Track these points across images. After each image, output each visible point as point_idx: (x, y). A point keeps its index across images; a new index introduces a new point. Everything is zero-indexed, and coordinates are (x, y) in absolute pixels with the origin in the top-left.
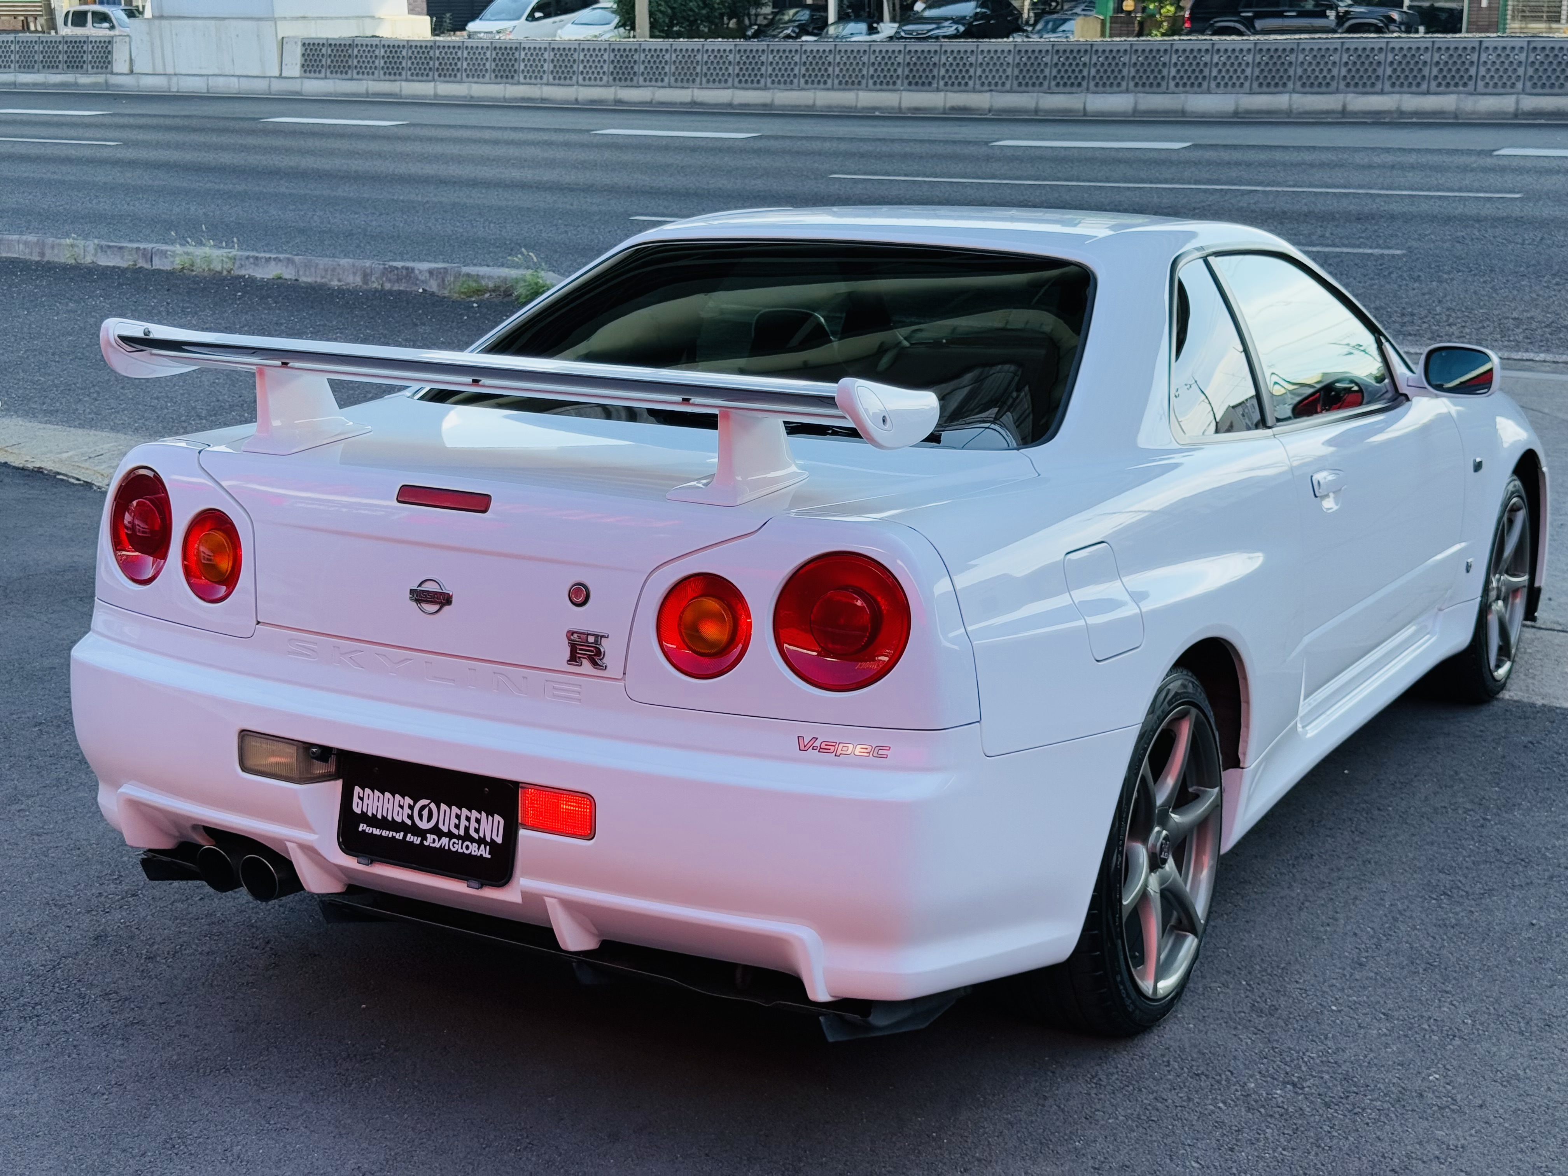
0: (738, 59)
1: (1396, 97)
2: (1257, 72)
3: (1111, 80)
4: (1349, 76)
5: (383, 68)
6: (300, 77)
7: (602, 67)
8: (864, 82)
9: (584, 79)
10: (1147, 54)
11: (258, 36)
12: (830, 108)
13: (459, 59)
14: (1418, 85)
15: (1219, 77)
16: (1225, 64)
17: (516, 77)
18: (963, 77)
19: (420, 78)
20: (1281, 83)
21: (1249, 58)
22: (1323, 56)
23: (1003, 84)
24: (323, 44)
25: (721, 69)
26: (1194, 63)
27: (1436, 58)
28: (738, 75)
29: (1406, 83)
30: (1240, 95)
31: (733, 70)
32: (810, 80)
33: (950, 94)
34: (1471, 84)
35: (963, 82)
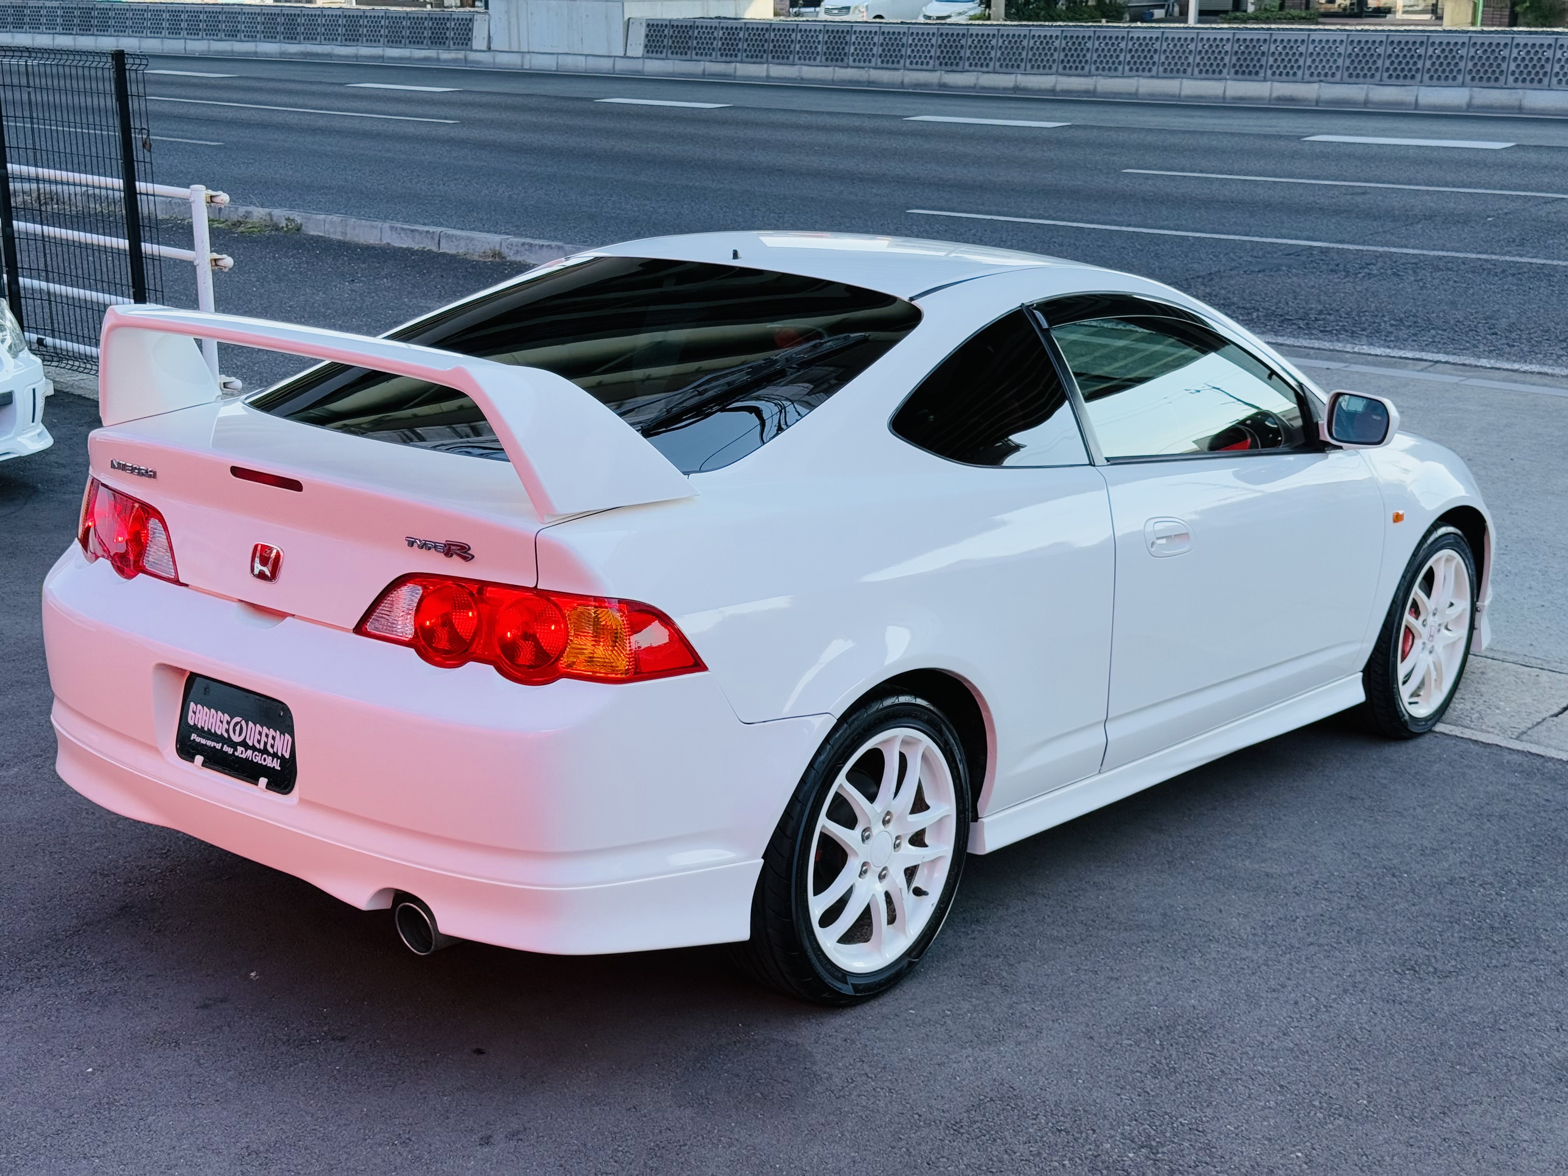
0: (1063, 45)
3: (1447, 74)
5: (720, 49)
6: (643, 57)
8: (1189, 70)
9: (911, 63)
10: (1486, 47)
11: (606, 17)
12: (1152, 95)
13: (792, 41)
17: (846, 60)
18: (1292, 67)
19: (754, 60)
23: (1333, 75)
24: (666, 25)
25: (1046, 54)
26: (1536, 58)
28: (1063, 61)
31: (1058, 56)
32: (1134, 68)
35: (1291, 72)
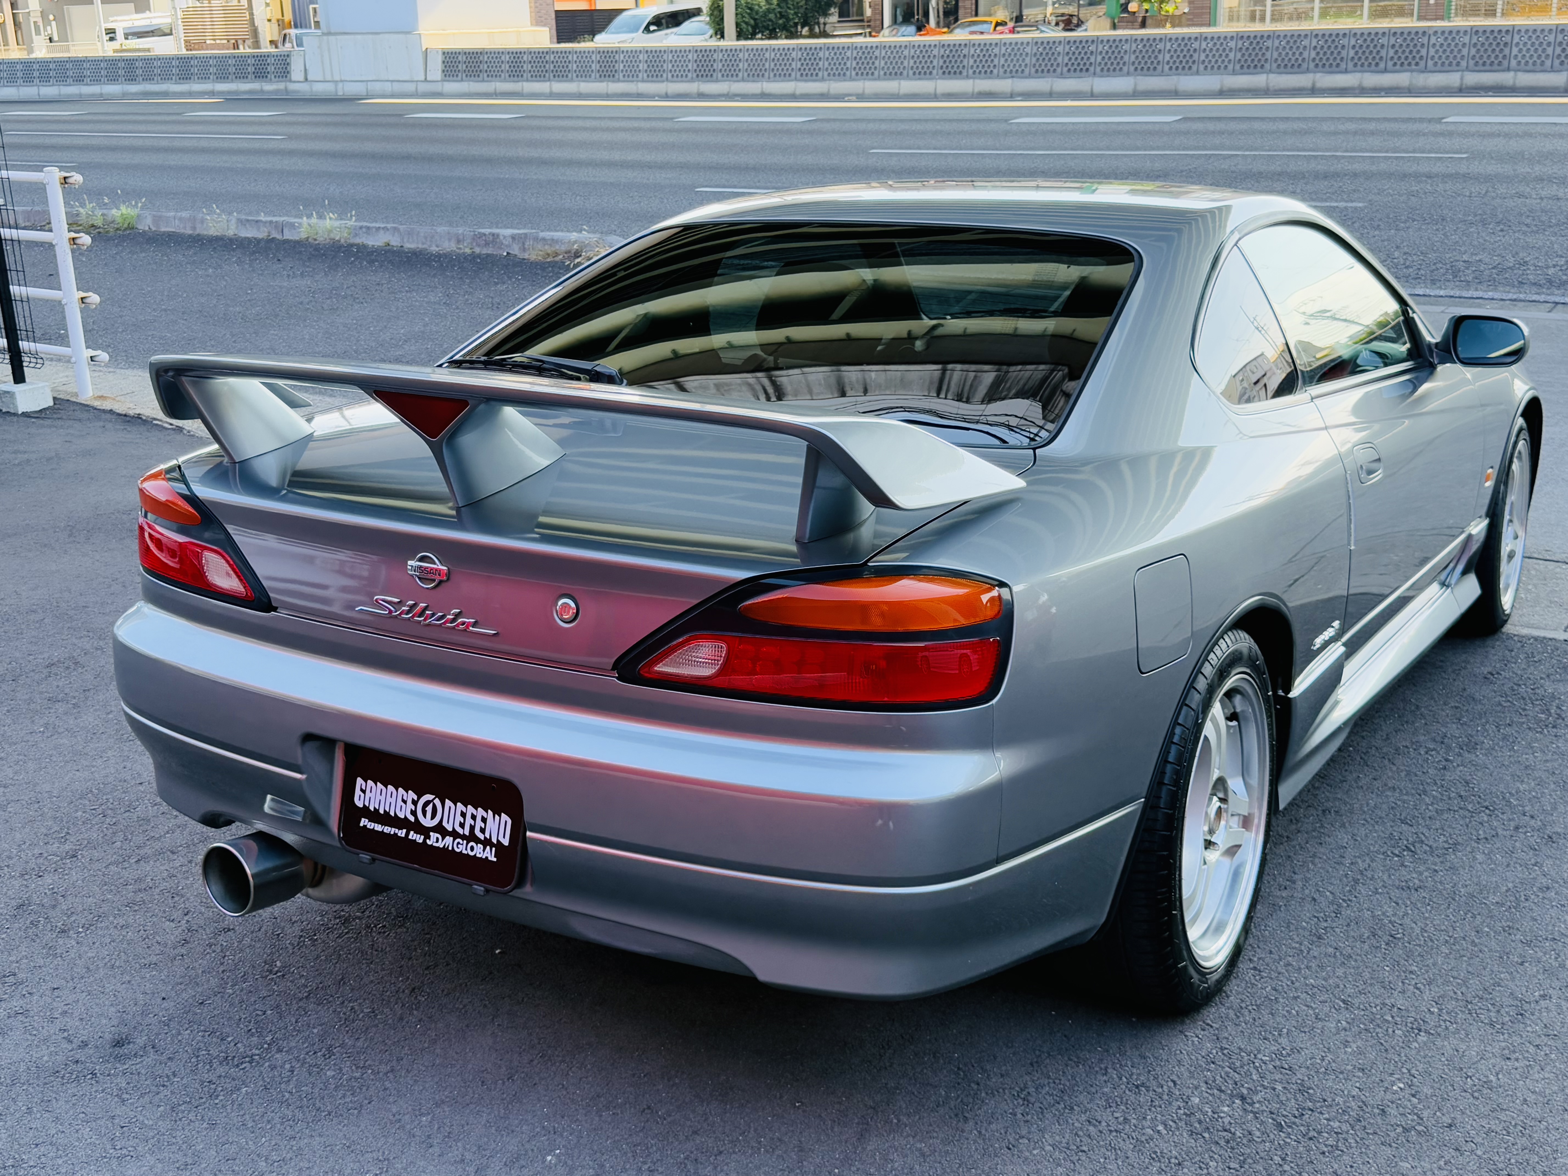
0: (799, 56)
1: (1359, 75)
2: (1239, 55)
3: (1115, 66)
4: (1318, 58)
5: (508, 71)
6: (441, 80)
7: (687, 66)
11: (406, 48)
14: (1377, 65)
15: (1207, 61)
16: (1211, 50)
17: (617, 76)
19: (538, 79)
20: (1259, 65)
21: (1232, 44)
23: (1023, 71)
24: (459, 53)
25: (785, 64)
26: (1185, 49)
27: (1392, 42)
28: (800, 69)
29: (1366, 63)
30: (1224, 76)
31: (796, 65)
33: (978, 81)
34: (1422, 63)
35: (989, 71)
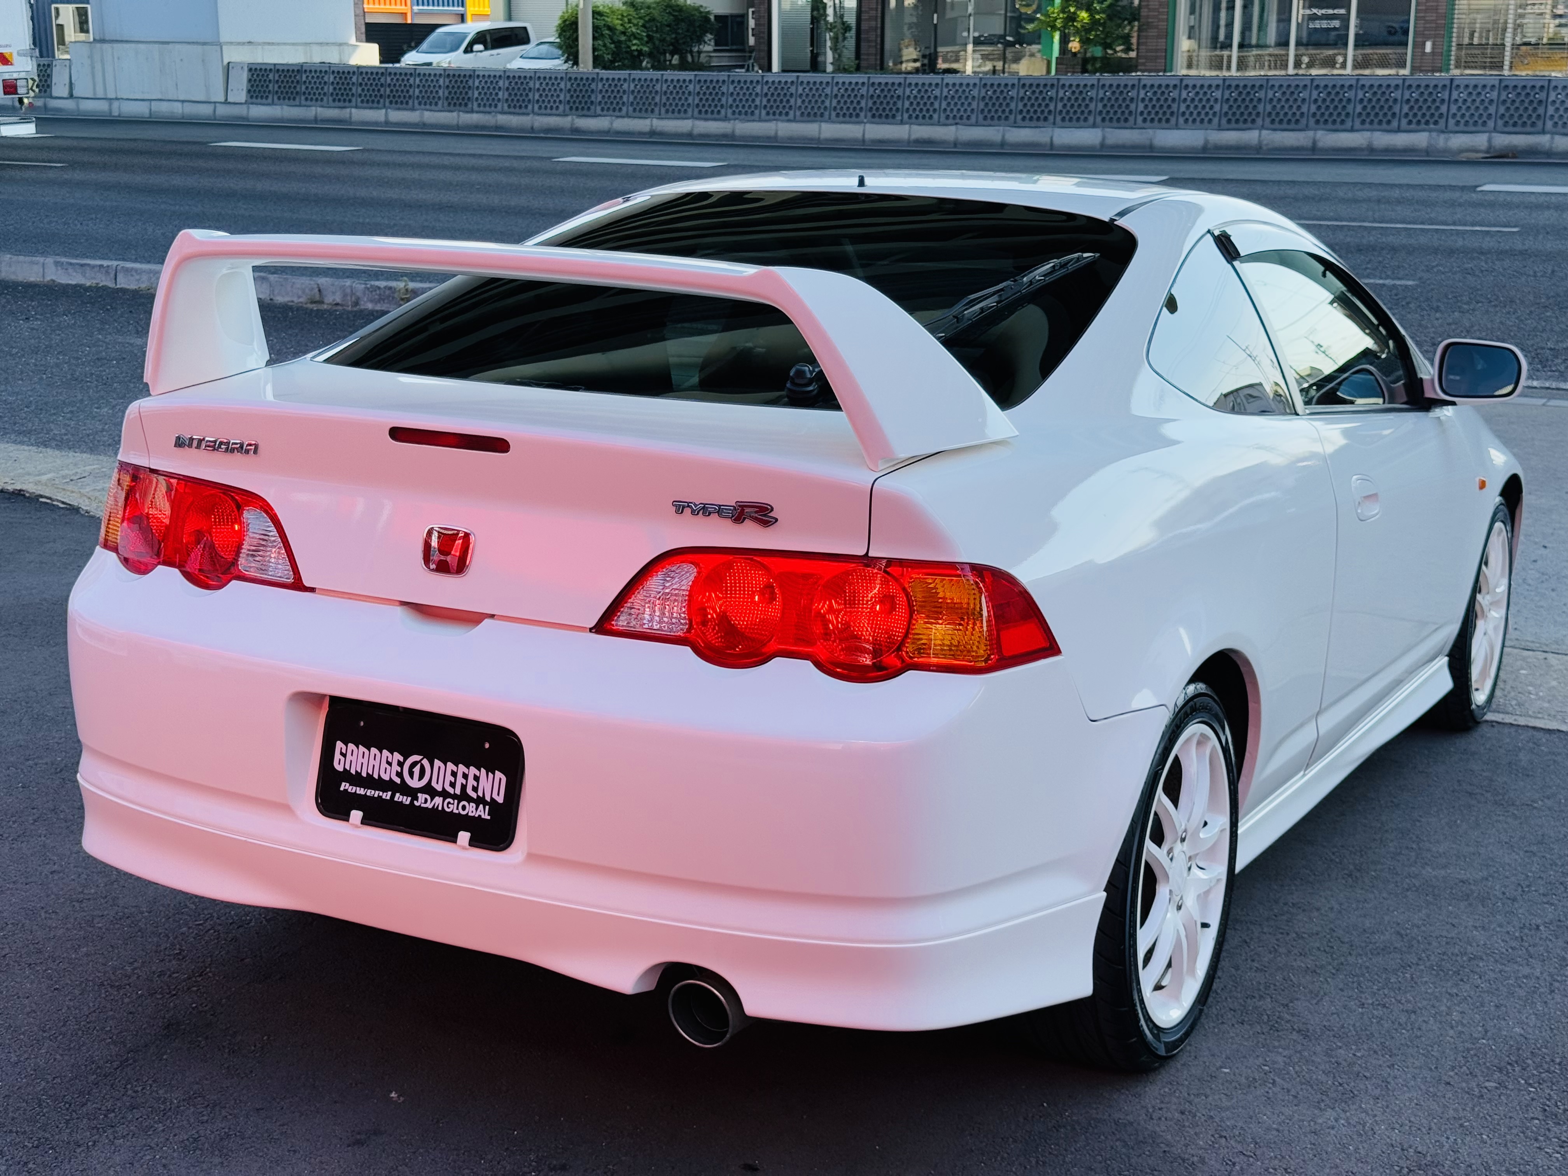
0: (698, 89)
1: (1367, 134)
2: (1226, 108)
3: (1078, 115)
4: (1319, 113)
5: (332, 94)
7: (558, 96)
8: (827, 114)
9: (540, 108)
10: (1114, 89)
13: (411, 86)
14: (1389, 122)
15: (1188, 113)
16: (1193, 100)
18: (928, 110)
19: (370, 104)
20: (1249, 120)
21: (1218, 94)
22: (1292, 93)
23: (968, 118)
24: (271, 70)
25: (680, 99)
26: (1162, 98)
27: (1407, 96)
28: (698, 105)
29: (1376, 121)
30: (1209, 131)
31: (693, 100)
32: (771, 112)
33: (914, 127)
34: (1442, 122)
35: (927, 115)
